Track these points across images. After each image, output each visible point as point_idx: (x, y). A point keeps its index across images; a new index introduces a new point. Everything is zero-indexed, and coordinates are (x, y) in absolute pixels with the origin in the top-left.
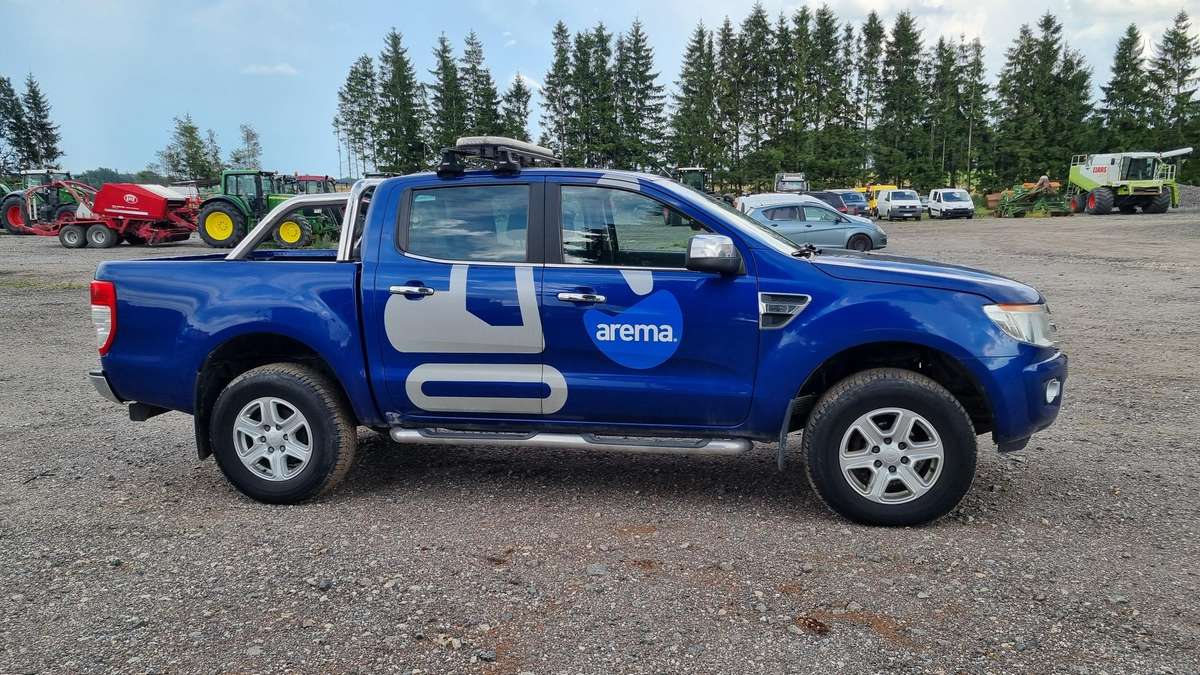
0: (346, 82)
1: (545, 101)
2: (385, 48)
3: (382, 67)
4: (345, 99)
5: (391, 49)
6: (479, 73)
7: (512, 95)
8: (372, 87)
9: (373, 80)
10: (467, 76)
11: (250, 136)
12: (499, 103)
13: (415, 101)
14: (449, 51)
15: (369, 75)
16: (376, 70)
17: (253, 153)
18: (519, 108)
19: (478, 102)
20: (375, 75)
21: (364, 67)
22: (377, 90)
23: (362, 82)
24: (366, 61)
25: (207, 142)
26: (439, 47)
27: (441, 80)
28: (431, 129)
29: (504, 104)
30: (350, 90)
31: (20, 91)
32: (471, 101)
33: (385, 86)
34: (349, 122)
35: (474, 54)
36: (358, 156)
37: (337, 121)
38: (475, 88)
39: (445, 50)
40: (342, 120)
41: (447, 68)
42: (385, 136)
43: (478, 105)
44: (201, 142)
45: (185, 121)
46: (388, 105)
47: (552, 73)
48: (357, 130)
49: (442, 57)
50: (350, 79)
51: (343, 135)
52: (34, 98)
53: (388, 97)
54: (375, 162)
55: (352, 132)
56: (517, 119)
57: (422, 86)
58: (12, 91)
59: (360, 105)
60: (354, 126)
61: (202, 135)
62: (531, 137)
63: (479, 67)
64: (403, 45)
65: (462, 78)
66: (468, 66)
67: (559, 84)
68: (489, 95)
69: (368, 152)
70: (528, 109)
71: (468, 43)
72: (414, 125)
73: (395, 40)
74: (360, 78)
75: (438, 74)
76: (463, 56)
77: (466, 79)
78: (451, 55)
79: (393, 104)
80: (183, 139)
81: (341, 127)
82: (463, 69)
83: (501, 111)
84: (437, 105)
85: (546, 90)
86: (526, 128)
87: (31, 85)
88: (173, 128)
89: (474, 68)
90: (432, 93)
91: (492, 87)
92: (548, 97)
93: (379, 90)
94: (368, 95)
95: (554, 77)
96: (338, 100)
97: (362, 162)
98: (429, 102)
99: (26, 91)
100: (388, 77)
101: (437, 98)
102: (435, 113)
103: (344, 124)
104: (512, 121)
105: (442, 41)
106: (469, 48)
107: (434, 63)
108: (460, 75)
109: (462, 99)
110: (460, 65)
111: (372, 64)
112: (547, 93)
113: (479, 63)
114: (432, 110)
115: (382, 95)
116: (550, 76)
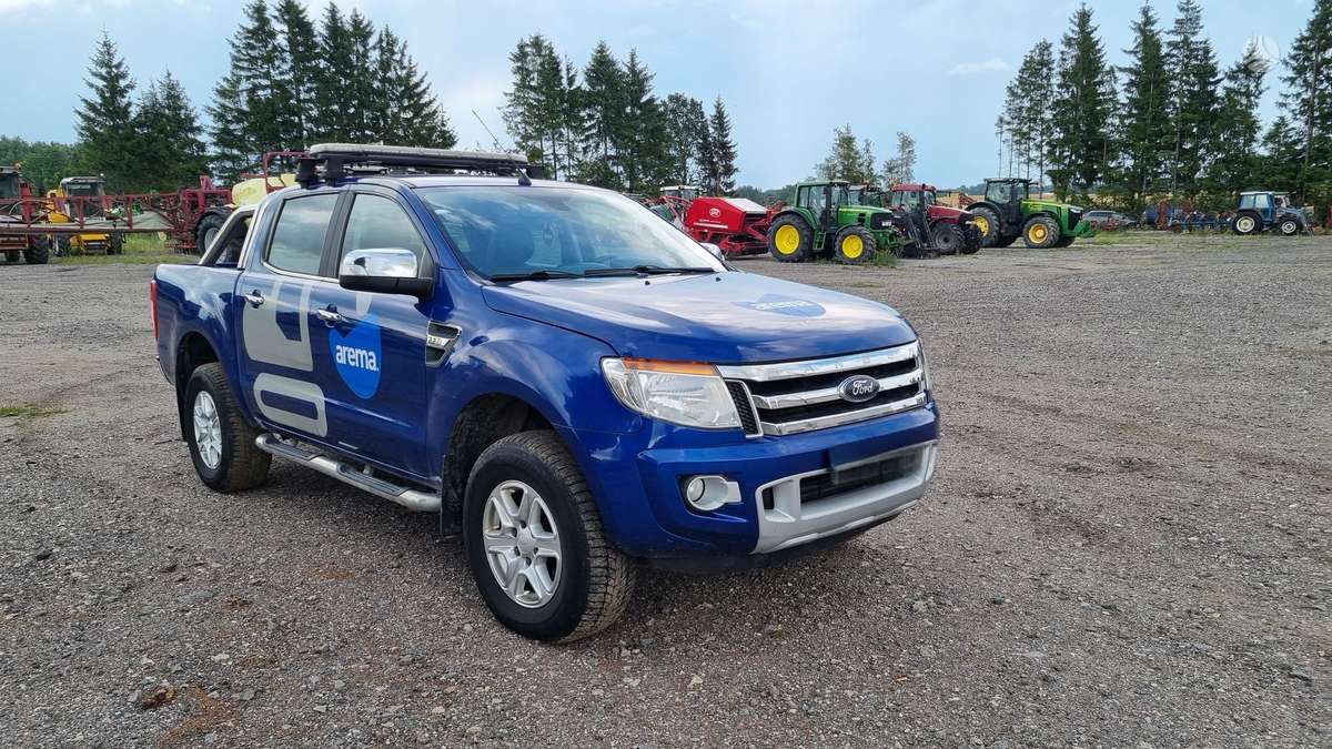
0: (1017, 75)
1: (1291, 74)
2: (1070, 29)
3: (1062, 53)
4: (1013, 94)
5: (1077, 29)
6: (1193, 46)
7: (1239, 70)
8: (1048, 77)
9: (1050, 69)
10: (1175, 52)
11: (906, 143)
12: (1219, 81)
13: (1101, 89)
14: (1152, 24)
15: (1044, 64)
16: (1056, 56)
17: (907, 161)
18: (1248, 86)
19: (1187, 83)
20: (1053, 62)
21: (1041, 54)
22: (1053, 81)
23: (1035, 73)
24: (1045, 48)
25: (862, 152)
26: (1140, 19)
27: (1139, 59)
28: (1117, 121)
29: (1226, 83)
30: (1021, 83)
31: (709, 112)
32: (1176, 83)
33: (1063, 75)
34: (1016, 121)
35: (1189, 22)
36: (1022, 159)
37: (1001, 120)
38: (1186, 65)
39: (1148, 21)
40: (1007, 118)
41: (1148, 43)
42: (1058, 135)
43: (1185, 88)
44: (857, 153)
45: (844, 131)
46: (1066, 96)
47: (1306, 34)
48: (1025, 130)
49: (1143, 32)
50: (1022, 71)
51: (1008, 135)
52: (720, 116)
53: (1068, 87)
54: (1040, 164)
55: (1017, 132)
56: (1244, 101)
57: (1112, 71)
58: (702, 113)
59: (1031, 100)
60: (1022, 125)
61: (859, 145)
62: (1261, 124)
63: (1193, 39)
64: (1092, 23)
65: (1168, 55)
66: (1179, 38)
67: (1313, 50)
68: (1206, 72)
69: (1034, 154)
70: (1262, 87)
71: (1182, 9)
72: (1097, 118)
73: (1084, 18)
74: (1035, 68)
75: (1135, 53)
76: (1172, 26)
77: (1173, 56)
78: (1156, 28)
79: (1073, 96)
80: (841, 150)
81: (1006, 127)
82: (1169, 44)
83: (1220, 92)
84: (1129, 92)
85: (1294, 58)
86: (1254, 112)
87: (719, 107)
88: (833, 139)
89: (1186, 42)
90: (1124, 78)
91: (1212, 62)
92: (1294, 69)
93: (1056, 80)
94: (1041, 87)
95: (1307, 39)
96: (1006, 96)
97: (1025, 167)
98: (1119, 87)
99: (713, 112)
100: (1070, 64)
101: (1132, 83)
102: (1127, 101)
103: (1009, 123)
104: (1235, 103)
105: (1145, 12)
106: (1182, 16)
107: (1131, 39)
108: (1164, 50)
109: (1166, 81)
110: (1165, 38)
111: (1051, 50)
112: (1294, 63)
113: (1194, 34)
114: (1123, 98)
115: (1060, 86)
116: (1303, 39)
